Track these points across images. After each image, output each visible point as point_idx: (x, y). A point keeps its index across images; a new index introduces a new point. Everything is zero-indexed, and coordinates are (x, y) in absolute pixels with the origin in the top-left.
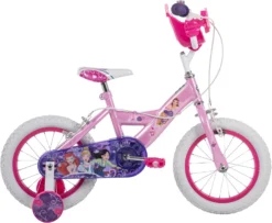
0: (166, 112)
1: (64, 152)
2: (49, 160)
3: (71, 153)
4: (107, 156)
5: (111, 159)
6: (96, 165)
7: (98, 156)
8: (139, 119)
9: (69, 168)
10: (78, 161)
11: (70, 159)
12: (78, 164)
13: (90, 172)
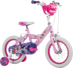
0: (42, 35)
1: (15, 46)
2: (11, 48)
3: (16, 47)
6: (22, 50)
8: (35, 37)
9: (16, 51)
10: (18, 49)
11: (16, 48)
12: (18, 50)
13: (21, 52)
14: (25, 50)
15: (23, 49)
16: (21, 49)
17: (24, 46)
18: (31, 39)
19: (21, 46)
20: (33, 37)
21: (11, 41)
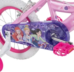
4: (39, 34)
5: (42, 36)
6: (33, 38)
7: (34, 33)
9: (18, 37)
11: (18, 31)
12: (23, 36)
13: (30, 42)
14: (41, 38)
15: (34, 36)
16: (30, 34)
17: (38, 30)
18: (55, 11)
19: (30, 27)
20: (59, 9)
21: (8, 10)
